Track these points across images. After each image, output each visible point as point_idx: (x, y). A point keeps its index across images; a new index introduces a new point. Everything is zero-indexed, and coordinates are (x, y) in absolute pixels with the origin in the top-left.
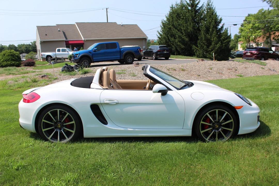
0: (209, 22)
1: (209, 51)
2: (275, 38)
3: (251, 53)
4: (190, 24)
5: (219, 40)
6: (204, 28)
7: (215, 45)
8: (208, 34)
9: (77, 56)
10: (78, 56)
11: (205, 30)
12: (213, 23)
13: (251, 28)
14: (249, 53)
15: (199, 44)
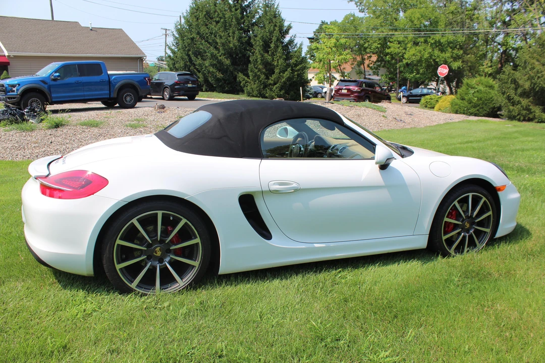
0: (269, 31)
1: (270, 84)
2: (371, 65)
3: (349, 90)
4: (234, 33)
5: (288, 65)
6: (260, 41)
7: (281, 74)
8: (268, 52)
9: (15, 89)
10: (17, 90)
11: (262, 45)
12: (276, 33)
13: (334, 45)
14: (345, 89)
15: (251, 71)
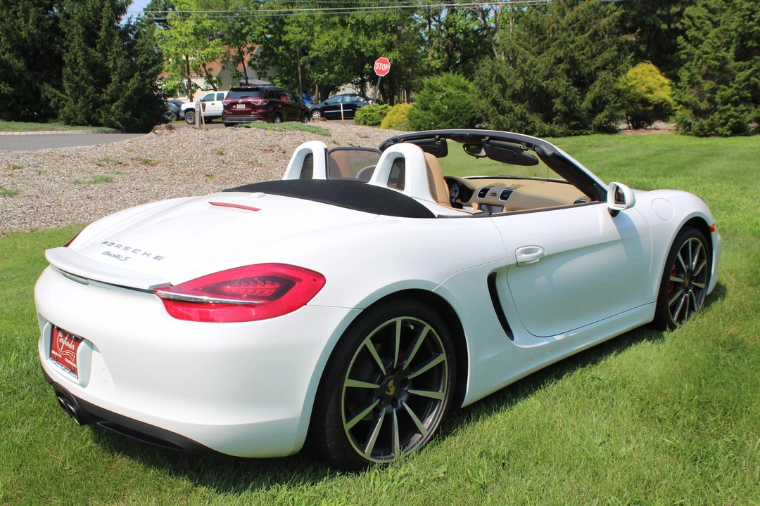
0: (93, 7)
1: (104, 102)
3: (248, 104)
4: (26, 11)
5: (134, 68)
6: (79, 26)
7: (124, 83)
8: (93, 45)
11: (83, 33)
12: (106, 13)
13: (192, 31)
14: (243, 103)
15: (68, 80)
